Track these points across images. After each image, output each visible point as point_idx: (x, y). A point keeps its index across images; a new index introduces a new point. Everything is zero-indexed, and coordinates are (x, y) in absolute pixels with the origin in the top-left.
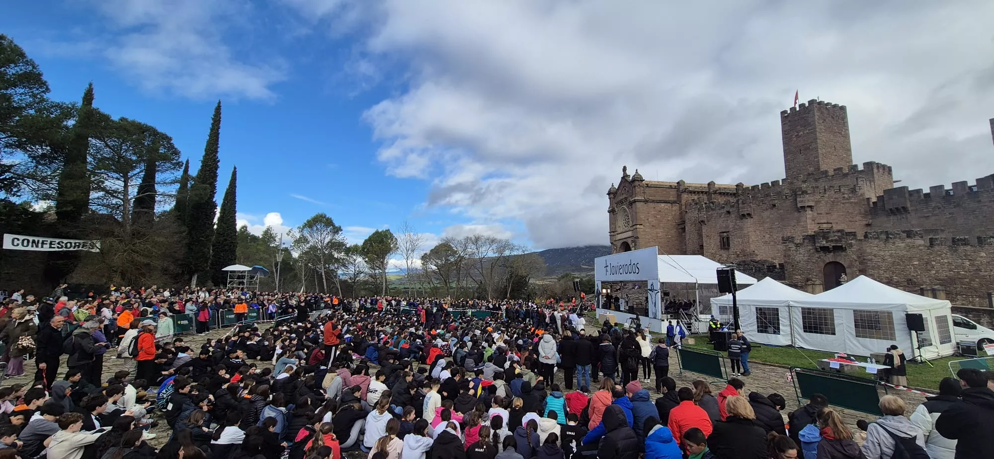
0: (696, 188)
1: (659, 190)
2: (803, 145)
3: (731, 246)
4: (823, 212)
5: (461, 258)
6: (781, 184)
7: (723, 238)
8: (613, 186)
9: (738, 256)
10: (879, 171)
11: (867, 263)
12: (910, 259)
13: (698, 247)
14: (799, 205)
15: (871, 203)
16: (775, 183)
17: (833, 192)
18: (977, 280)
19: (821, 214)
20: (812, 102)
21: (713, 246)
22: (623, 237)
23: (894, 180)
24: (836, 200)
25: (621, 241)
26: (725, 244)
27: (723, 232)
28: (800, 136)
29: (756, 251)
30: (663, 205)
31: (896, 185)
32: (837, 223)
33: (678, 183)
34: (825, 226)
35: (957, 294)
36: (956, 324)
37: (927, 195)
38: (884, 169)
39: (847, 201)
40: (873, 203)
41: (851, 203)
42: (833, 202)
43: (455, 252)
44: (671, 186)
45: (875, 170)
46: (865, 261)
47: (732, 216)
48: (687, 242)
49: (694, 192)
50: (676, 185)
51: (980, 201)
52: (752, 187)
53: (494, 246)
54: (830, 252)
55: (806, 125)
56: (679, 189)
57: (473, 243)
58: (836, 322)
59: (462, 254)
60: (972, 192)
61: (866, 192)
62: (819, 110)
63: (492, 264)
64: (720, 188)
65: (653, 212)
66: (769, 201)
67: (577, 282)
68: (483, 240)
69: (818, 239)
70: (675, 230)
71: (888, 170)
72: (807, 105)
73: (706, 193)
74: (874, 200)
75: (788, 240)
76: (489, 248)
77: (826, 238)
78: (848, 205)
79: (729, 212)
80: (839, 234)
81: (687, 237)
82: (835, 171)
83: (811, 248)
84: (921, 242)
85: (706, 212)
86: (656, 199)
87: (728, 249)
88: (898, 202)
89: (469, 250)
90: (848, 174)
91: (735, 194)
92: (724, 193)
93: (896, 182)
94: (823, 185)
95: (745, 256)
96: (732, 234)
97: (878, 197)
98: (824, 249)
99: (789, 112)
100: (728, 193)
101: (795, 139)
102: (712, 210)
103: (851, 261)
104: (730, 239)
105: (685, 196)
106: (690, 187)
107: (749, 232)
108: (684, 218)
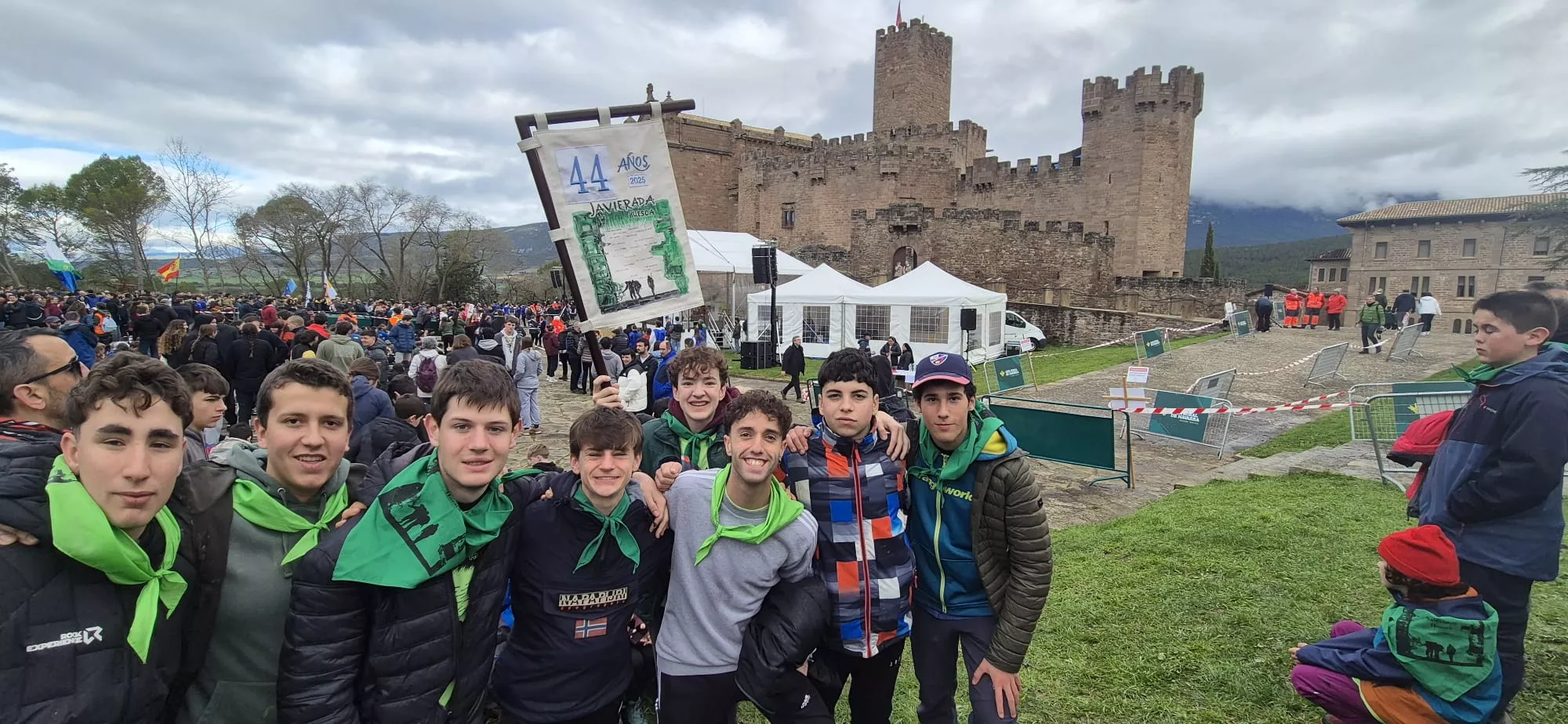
0: (758, 134)
1: (703, 131)
2: (897, 86)
3: (794, 224)
4: (907, 183)
5: (332, 227)
6: (865, 139)
7: (786, 212)
9: (803, 240)
10: (973, 134)
11: (940, 249)
12: (983, 245)
13: (754, 226)
14: (883, 170)
15: (960, 175)
16: (859, 137)
17: (922, 157)
18: (1038, 272)
19: (905, 185)
20: (915, 22)
21: (771, 223)
23: (987, 148)
24: (924, 168)
26: (788, 223)
27: (787, 204)
28: (895, 72)
29: (826, 234)
30: (708, 156)
31: (988, 155)
32: (921, 199)
33: (732, 123)
34: (908, 201)
35: (1018, 290)
36: (1008, 322)
37: (1013, 170)
38: (979, 132)
39: (936, 170)
41: (939, 173)
42: (920, 170)
43: (320, 215)
44: (721, 127)
45: (970, 133)
46: (939, 247)
47: (800, 180)
48: (740, 216)
49: (755, 141)
50: (729, 125)
51: (1057, 182)
52: (831, 140)
53: (407, 207)
54: (903, 233)
55: (904, 56)
56: (734, 133)
57: (357, 199)
58: (892, 323)
59: (333, 218)
60: (1053, 169)
61: (957, 162)
62: (922, 36)
63: (402, 241)
64: (790, 139)
65: (693, 167)
66: (848, 162)
67: (557, 272)
68: (380, 195)
69: (893, 215)
70: (724, 198)
71: (983, 134)
72: (908, 26)
73: (771, 144)
74: (963, 172)
75: (858, 214)
76: (396, 209)
77: (901, 214)
78: (935, 175)
79: (796, 174)
80: (916, 209)
81: (740, 209)
82: (928, 127)
83: (883, 226)
84: (996, 224)
85: (766, 171)
86: (696, 145)
87: (792, 229)
88: (985, 175)
89: (349, 213)
90: (941, 134)
91: (809, 150)
92: (795, 148)
93: (988, 151)
94: (912, 145)
95: (811, 239)
96: (798, 207)
97: (967, 168)
98: (898, 229)
99: (886, 33)
100: (800, 148)
101: (889, 75)
102: (775, 168)
103: (925, 247)
104: (795, 214)
105: (741, 145)
106: (749, 131)
107: (819, 205)
108: (738, 181)
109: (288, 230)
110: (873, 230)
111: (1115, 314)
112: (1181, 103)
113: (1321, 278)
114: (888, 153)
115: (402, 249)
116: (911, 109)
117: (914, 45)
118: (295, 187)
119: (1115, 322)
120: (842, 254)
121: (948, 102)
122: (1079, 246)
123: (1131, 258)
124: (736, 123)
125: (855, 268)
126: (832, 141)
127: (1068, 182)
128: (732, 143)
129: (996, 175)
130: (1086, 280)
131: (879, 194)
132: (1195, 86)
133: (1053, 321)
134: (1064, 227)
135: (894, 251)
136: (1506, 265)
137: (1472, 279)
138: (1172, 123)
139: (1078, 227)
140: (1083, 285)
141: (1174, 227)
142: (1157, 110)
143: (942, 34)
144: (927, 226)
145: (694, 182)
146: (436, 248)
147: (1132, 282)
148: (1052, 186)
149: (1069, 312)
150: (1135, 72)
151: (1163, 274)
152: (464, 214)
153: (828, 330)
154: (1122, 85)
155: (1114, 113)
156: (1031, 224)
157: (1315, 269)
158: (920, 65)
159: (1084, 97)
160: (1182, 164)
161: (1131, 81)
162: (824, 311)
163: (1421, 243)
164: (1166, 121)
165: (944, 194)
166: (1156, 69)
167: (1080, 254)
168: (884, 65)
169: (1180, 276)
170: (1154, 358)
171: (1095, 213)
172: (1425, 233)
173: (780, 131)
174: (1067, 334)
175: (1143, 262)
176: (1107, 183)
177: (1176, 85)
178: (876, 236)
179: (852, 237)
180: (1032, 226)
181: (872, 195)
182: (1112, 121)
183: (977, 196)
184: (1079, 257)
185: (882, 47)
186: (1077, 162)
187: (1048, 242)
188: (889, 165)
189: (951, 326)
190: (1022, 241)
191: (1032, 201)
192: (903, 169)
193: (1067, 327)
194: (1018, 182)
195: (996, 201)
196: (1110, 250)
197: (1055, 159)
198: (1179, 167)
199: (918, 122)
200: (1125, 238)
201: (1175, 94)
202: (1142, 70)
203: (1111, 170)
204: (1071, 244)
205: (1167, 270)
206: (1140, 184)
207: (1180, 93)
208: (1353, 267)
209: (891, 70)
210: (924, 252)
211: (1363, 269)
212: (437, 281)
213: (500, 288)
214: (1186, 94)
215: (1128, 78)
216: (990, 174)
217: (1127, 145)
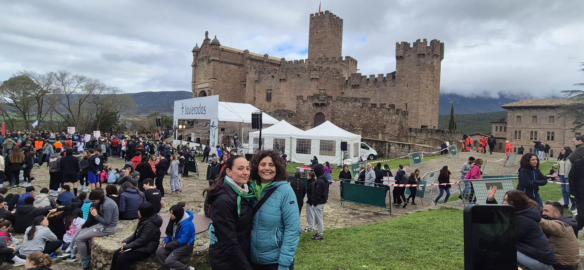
0: (256, 57)
1: (231, 54)
2: (319, 39)
3: (272, 99)
4: (322, 83)
5: (44, 92)
6: (304, 62)
7: (268, 94)
8: (197, 45)
9: (275, 107)
10: (351, 62)
11: (335, 114)
12: (353, 113)
13: (253, 99)
14: (311, 77)
15: (345, 81)
16: (302, 61)
17: (329, 71)
18: (376, 125)
19: (321, 84)
20: (327, 12)
21: (261, 98)
22: (203, 87)
23: (357, 69)
24: (330, 77)
25: (201, 90)
26: (269, 98)
27: (268, 90)
28: (318, 33)
29: (286, 104)
30: (232, 66)
31: (358, 72)
32: (328, 90)
34: (322, 91)
35: (368, 133)
36: (362, 147)
37: (368, 79)
38: (354, 62)
39: (335, 78)
40: (346, 80)
41: (336, 79)
42: (328, 77)
43: (38, 86)
44: (239, 53)
45: (350, 62)
46: (334, 113)
47: (275, 79)
48: (246, 95)
49: (255, 60)
50: (243, 52)
51: (386, 85)
52: (289, 61)
53: (83, 84)
54: (319, 107)
55: (322, 27)
56: (245, 56)
57: (58, 79)
58: (312, 147)
59: (45, 88)
60: (384, 80)
61: (344, 74)
62: (330, 18)
63: (80, 101)
64: (271, 59)
66: (296, 72)
67: (159, 119)
68: (70, 77)
69: (314, 98)
70: (239, 85)
71: (356, 62)
72: (324, 13)
73: (262, 61)
74: (347, 79)
75: (299, 98)
76: (78, 85)
77: (318, 98)
78: (335, 80)
79: (273, 76)
80: (325, 97)
81: (247, 91)
82: (332, 58)
83: (310, 103)
84: (359, 104)
85: (259, 74)
86: (228, 61)
87: (270, 101)
88: (356, 81)
89: (53, 86)
90: (338, 62)
91: (279, 65)
92: (273, 64)
93: (358, 70)
94: (325, 66)
95: (279, 106)
96: (273, 92)
97: (348, 77)
98: (317, 105)
99: (314, 15)
100: (275, 64)
101: (315, 34)
102: (263, 74)
103: (328, 113)
104: (272, 95)
105: (248, 61)
106: (252, 55)
107: (283, 91)
108: (246, 78)
109: (19, 93)
110: (306, 105)
111: (406, 145)
112: (435, 55)
113: (496, 130)
114: (314, 69)
115: (80, 105)
116: (324, 50)
117: (326, 22)
118: (26, 72)
119: (406, 148)
120: (292, 114)
121: (341, 47)
122: (393, 115)
123: (416, 120)
124: (246, 52)
125: (298, 121)
127: (390, 86)
128: (244, 60)
129: (361, 81)
130: (396, 129)
131: (310, 87)
132: (441, 48)
133: (381, 147)
134: (387, 106)
135: (315, 114)
136: (567, 128)
137: (553, 133)
138: (432, 63)
139: (393, 106)
140: (395, 131)
141: (433, 107)
142: (426, 57)
143: (338, 18)
144: (329, 104)
145: (226, 77)
146: (97, 105)
147: (416, 131)
148: (384, 87)
149: (388, 143)
150: (417, 41)
151: (429, 127)
152: (112, 89)
153: (284, 149)
154: (411, 46)
155: (408, 57)
156: (373, 104)
157: (494, 126)
158: (329, 31)
159: (397, 50)
160: (436, 79)
162: (283, 141)
163: (533, 117)
164: (429, 62)
165: (338, 88)
167: (394, 118)
168: (313, 29)
169: (437, 128)
170: (418, 164)
171: (401, 100)
172: (535, 112)
173: (266, 56)
174: (387, 153)
175: (421, 122)
176: (406, 87)
177: (433, 47)
178: (307, 108)
179: (297, 108)
180: (374, 105)
181: (307, 88)
182: (408, 61)
183: (353, 90)
184: (393, 119)
185: (313, 22)
186: (394, 77)
187: (380, 113)
188: (314, 75)
189: (337, 149)
190: (369, 112)
191: (375, 93)
192: (320, 76)
193: (387, 150)
194: (369, 85)
195: (360, 93)
196: (407, 117)
197: (385, 76)
198: (435, 82)
199: (327, 56)
200: (414, 111)
201: (433, 50)
202: (419, 40)
203: (407, 82)
204: (390, 114)
205: (431, 126)
206: (419, 88)
207: (435, 51)
208: (508, 126)
209: (316, 32)
210: (328, 115)
211: (512, 127)
212: (96, 121)
213: (129, 125)
214: (437, 51)
215: (414, 43)
216: (358, 80)
217: (414, 71)
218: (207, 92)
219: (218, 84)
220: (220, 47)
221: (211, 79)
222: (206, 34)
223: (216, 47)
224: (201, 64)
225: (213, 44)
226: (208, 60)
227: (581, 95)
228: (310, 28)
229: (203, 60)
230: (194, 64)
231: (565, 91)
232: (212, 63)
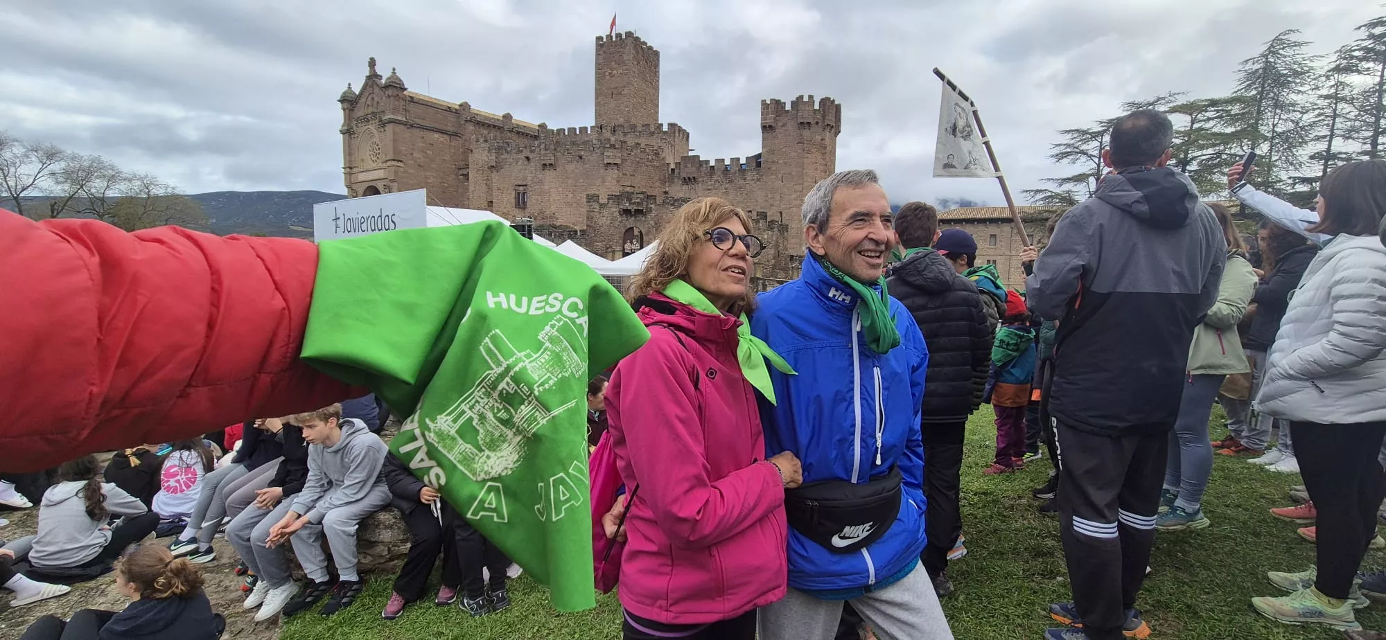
0: (486, 118)
1: (430, 110)
2: (615, 88)
3: (528, 205)
4: (627, 173)
6: (589, 132)
7: (519, 193)
8: (350, 88)
9: (536, 218)
10: (679, 135)
13: (487, 201)
14: (606, 161)
15: (670, 169)
16: (583, 130)
17: (639, 151)
19: (626, 175)
20: (629, 34)
21: (505, 204)
22: (371, 178)
23: (690, 147)
24: (641, 161)
25: (367, 185)
26: (521, 202)
27: (520, 186)
28: (613, 76)
29: (557, 214)
30: (436, 135)
31: (691, 154)
32: (640, 185)
33: (460, 106)
34: (628, 190)
37: (713, 167)
38: (684, 135)
39: (650, 164)
41: (653, 166)
42: (638, 162)
44: (449, 108)
45: (677, 134)
47: (532, 164)
48: (471, 196)
49: (484, 124)
50: (457, 107)
51: (745, 179)
52: (557, 130)
53: (57, 166)
54: (631, 216)
55: (620, 63)
56: (463, 115)
60: (742, 170)
61: (667, 157)
62: (635, 47)
63: (52, 206)
64: (517, 125)
65: (421, 144)
66: (575, 152)
68: (17, 150)
69: (622, 200)
70: (454, 176)
71: (686, 136)
72: (624, 37)
73: (499, 128)
75: (592, 198)
76: (41, 170)
77: (629, 199)
78: (650, 168)
79: (528, 158)
80: (642, 196)
81: (471, 188)
82: (643, 126)
83: (614, 209)
85: (498, 154)
86: (424, 123)
87: (524, 210)
88: (690, 171)
90: (654, 133)
91: (536, 138)
92: (523, 134)
93: (691, 149)
94: (630, 141)
95: (542, 219)
96: (530, 189)
97: (676, 163)
98: (626, 212)
99: (605, 40)
100: (527, 135)
101: (608, 77)
102: (506, 152)
103: (649, 227)
104: (529, 194)
105: (471, 127)
106: (478, 115)
107: (550, 188)
108: (468, 161)
110: (605, 212)
112: (828, 125)
114: (610, 145)
116: (627, 109)
117: (629, 54)
120: (575, 232)
121: (657, 106)
122: (764, 230)
124: (465, 106)
125: (593, 245)
126: (559, 131)
127: (753, 180)
128: (460, 124)
130: (771, 257)
131: (604, 181)
132: (835, 114)
135: (623, 230)
138: (822, 140)
139: (764, 215)
140: (768, 261)
142: (812, 129)
143: (650, 48)
144: (651, 211)
145: (422, 159)
148: (741, 182)
150: (797, 98)
152: (141, 179)
154: (788, 107)
155: (783, 128)
158: (634, 72)
159: (762, 114)
161: (795, 104)
164: (818, 138)
165: (658, 184)
166: (811, 97)
168: (603, 68)
171: (772, 205)
173: (508, 117)
176: (780, 182)
177: (823, 110)
178: (608, 219)
179: (587, 218)
181: (598, 182)
182: (782, 134)
183: (685, 187)
185: (601, 52)
186: (759, 165)
188: (611, 156)
192: (624, 160)
194: (715, 178)
196: (785, 234)
197: (743, 161)
199: (633, 121)
200: (794, 227)
201: (824, 116)
202: (801, 97)
203: (782, 172)
206: (803, 184)
207: (827, 118)
209: (610, 74)
210: (648, 232)
214: (830, 119)
215: (792, 102)
216: (694, 169)
217: (793, 154)
218: (380, 188)
219: (406, 172)
220: (405, 93)
221: (389, 160)
222: (369, 63)
223: (396, 92)
224: (362, 128)
225: (390, 85)
226: (381, 121)
227: (1046, 198)
228: (597, 64)
229: (368, 121)
230: (346, 128)
231: (1027, 191)
232: (389, 127)
